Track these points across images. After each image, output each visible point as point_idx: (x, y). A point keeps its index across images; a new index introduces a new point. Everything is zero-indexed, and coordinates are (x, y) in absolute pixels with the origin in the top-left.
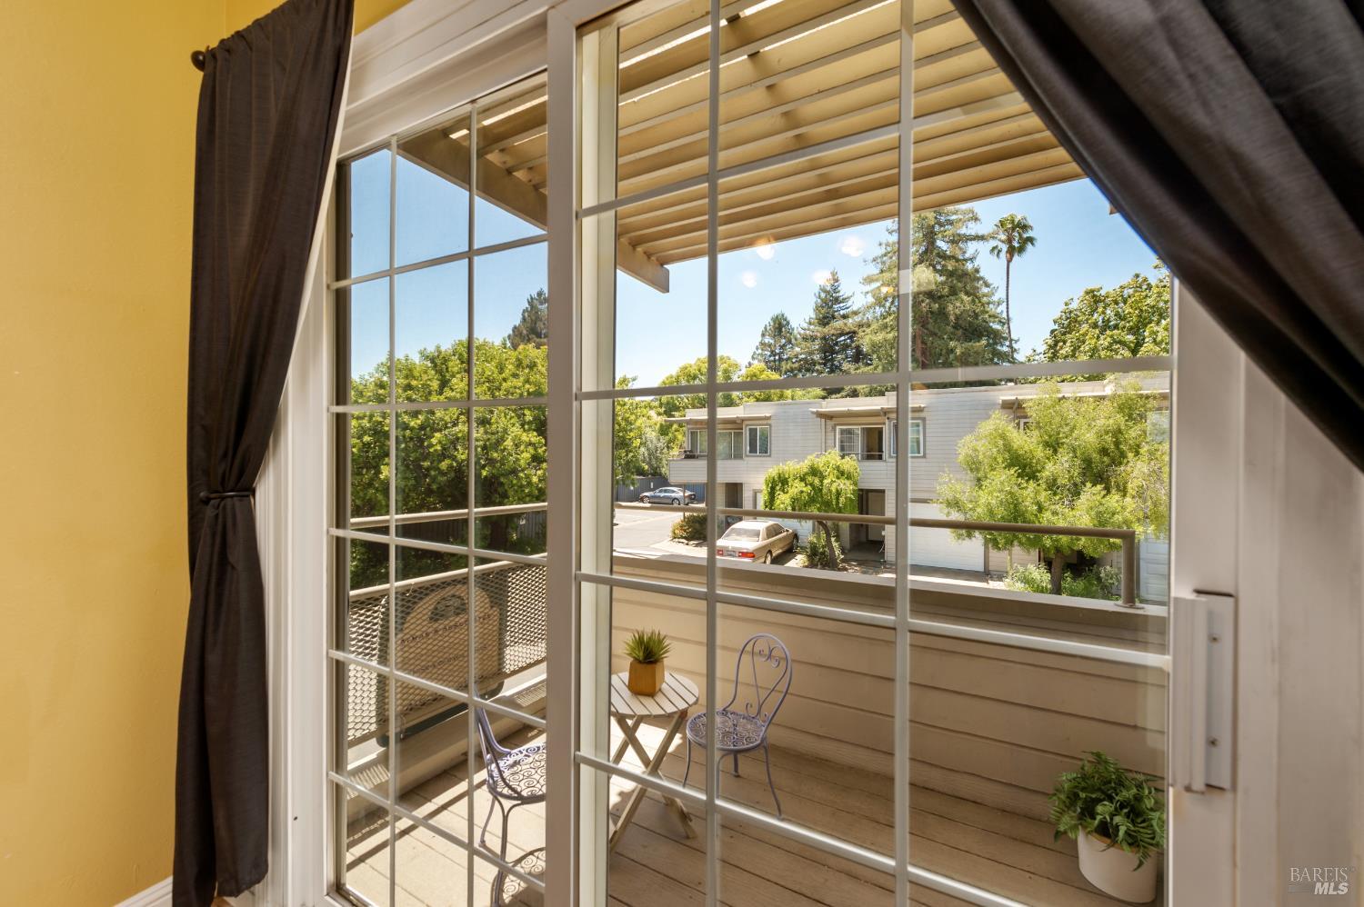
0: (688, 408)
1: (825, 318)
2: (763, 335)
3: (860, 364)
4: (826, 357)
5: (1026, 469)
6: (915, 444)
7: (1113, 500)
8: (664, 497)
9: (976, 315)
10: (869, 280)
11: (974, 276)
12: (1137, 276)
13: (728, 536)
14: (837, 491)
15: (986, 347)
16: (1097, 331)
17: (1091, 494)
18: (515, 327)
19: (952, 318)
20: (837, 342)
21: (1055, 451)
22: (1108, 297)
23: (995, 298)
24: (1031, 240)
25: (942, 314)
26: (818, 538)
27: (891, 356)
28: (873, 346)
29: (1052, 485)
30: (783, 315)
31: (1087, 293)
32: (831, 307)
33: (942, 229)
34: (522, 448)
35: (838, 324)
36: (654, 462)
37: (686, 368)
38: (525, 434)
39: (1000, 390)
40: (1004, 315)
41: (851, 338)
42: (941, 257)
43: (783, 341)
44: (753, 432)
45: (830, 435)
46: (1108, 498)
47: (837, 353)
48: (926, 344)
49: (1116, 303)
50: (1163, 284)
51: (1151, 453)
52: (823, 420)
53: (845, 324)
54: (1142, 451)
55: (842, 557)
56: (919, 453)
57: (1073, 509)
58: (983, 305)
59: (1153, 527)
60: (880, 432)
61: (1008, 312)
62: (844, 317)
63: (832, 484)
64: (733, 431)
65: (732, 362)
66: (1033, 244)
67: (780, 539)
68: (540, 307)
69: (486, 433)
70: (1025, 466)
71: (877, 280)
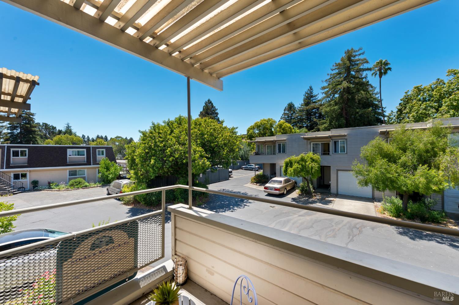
0: (258, 137)
1: (307, 103)
2: (285, 110)
3: (321, 119)
4: (308, 117)
5: (391, 159)
6: (343, 148)
7: (433, 172)
8: (250, 167)
9: (368, 99)
10: (323, 88)
11: (367, 84)
12: (438, 79)
13: (270, 182)
14: (311, 167)
15: (372, 110)
16: (421, 102)
17: (422, 169)
18: (201, 112)
19: (357, 100)
20: (312, 112)
21: (405, 152)
22: (425, 89)
23: (375, 92)
24: (390, 69)
25: (353, 98)
26: (305, 184)
27: (333, 116)
28: (326, 112)
29: (404, 166)
30: (292, 103)
31: (415, 88)
32: (310, 99)
33: (353, 67)
34: (197, 152)
35: (312, 105)
36: (246, 156)
37: (256, 123)
38: (197, 148)
39: (379, 127)
40: (379, 98)
41: (318, 110)
42: (352, 78)
43: (292, 112)
44: (279, 145)
45: (309, 146)
46: (430, 170)
47: (312, 116)
48: (347, 111)
49: (429, 91)
50: (451, 82)
51: (451, 152)
52: (306, 140)
53: (315, 105)
54: (447, 151)
55: (313, 191)
56: (344, 152)
57: (414, 176)
58: (370, 95)
59: (453, 183)
60: (329, 144)
61: (381, 97)
62: (314, 102)
63: (309, 164)
64: (272, 145)
65: (273, 120)
66: (390, 70)
67: (290, 184)
68: (208, 105)
69: (184, 148)
70: (390, 158)
71: (327, 88)
